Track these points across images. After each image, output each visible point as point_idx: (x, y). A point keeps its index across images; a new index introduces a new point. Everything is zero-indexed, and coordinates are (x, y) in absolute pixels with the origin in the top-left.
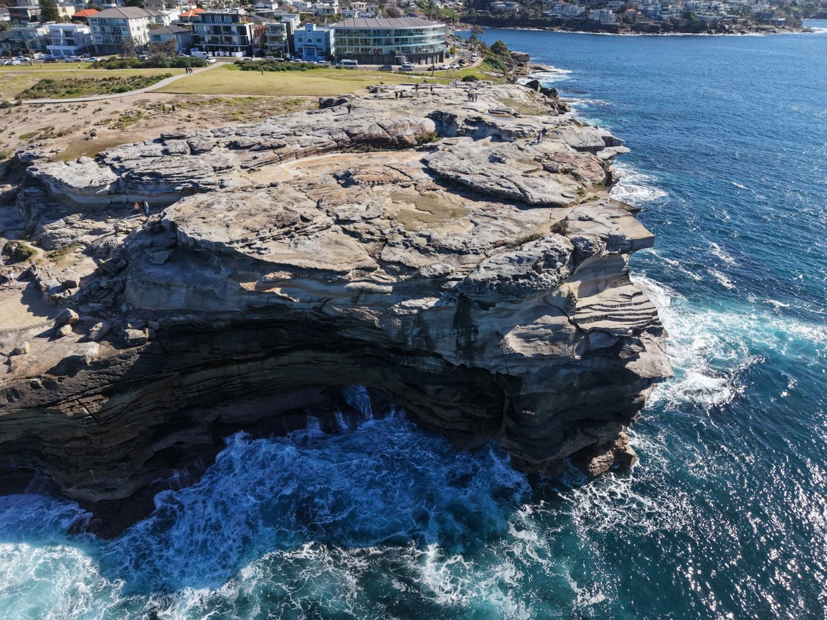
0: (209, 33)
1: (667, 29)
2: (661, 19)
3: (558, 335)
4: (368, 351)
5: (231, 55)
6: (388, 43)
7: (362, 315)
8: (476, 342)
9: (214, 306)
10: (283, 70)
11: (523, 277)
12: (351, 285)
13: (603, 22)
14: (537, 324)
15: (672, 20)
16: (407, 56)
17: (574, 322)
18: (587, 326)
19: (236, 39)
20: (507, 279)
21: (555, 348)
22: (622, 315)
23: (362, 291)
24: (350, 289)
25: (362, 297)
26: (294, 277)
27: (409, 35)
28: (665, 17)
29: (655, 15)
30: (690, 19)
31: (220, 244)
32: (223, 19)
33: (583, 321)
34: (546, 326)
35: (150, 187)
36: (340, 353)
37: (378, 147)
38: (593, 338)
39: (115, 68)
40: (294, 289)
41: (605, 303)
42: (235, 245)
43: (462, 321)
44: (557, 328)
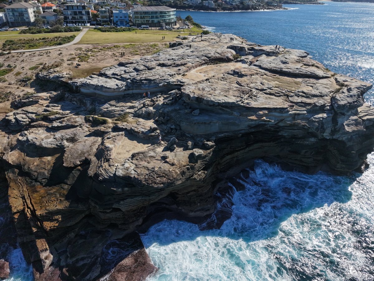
0: (71, 15)
1: (235, 9)
2: (232, 5)
3: (357, 123)
8: (337, 128)
9: (236, 128)
12: (290, 112)
13: (210, 6)
14: (350, 120)
15: (237, 5)
16: (165, 23)
17: (360, 118)
19: (85, 17)
21: (358, 127)
25: (296, 117)
26: (269, 112)
27: (165, 14)
28: (234, 4)
29: (230, 3)
30: (243, 4)
31: (233, 103)
32: (78, 8)
33: (362, 117)
34: (353, 120)
35: (147, 86)
37: (220, 62)
40: (271, 117)
41: (365, 110)
42: (239, 103)
43: (334, 120)
44: (356, 120)
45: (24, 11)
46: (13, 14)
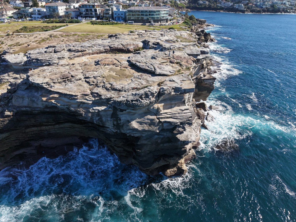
0: (84, 11)
1: (264, 11)
2: (262, 7)
3: (152, 123)
4: (90, 125)
5: (91, 19)
6: (146, 15)
7: (80, 111)
8: (120, 123)
9: (35, 105)
10: (106, 24)
11: (135, 101)
12: (78, 100)
13: (239, 9)
14: (145, 118)
15: (267, 8)
16: (153, 20)
17: (158, 119)
18: (162, 120)
19: (94, 13)
20: (129, 101)
21: (150, 127)
22: (178, 117)
23: (82, 103)
24: (78, 102)
25: (81, 105)
26: (60, 96)
27: (154, 12)
28: (264, 7)
29: (260, 6)
30: (274, 8)
31: (38, 84)
32: (89, 6)
33: (162, 118)
34: (148, 119)
35: (35, 64)
36: (80, 125)
37: (120, 52)
38: (165, 125)
39: (50, 23)
40: (59, 101)
41: (172, 112)
42: (44, 84)
43: (115, 116)
44: (152, 120)
45: (56, 8)
46: (50, 10)
